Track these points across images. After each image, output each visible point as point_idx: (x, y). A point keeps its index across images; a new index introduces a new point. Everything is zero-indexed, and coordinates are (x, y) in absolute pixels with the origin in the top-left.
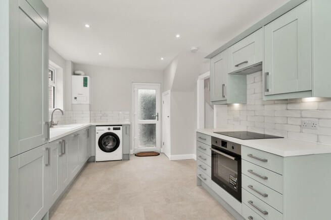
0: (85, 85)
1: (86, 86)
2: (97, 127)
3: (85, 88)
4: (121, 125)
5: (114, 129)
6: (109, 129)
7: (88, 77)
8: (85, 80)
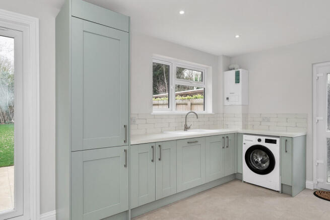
0: (237, 81)
1: (239, 82)
2: (244, 136)
3: (238, 84)
4: (278, 137)
5: (267, 141)
6: (259, 140)
7: (241, 70)
8: (237, 74)
